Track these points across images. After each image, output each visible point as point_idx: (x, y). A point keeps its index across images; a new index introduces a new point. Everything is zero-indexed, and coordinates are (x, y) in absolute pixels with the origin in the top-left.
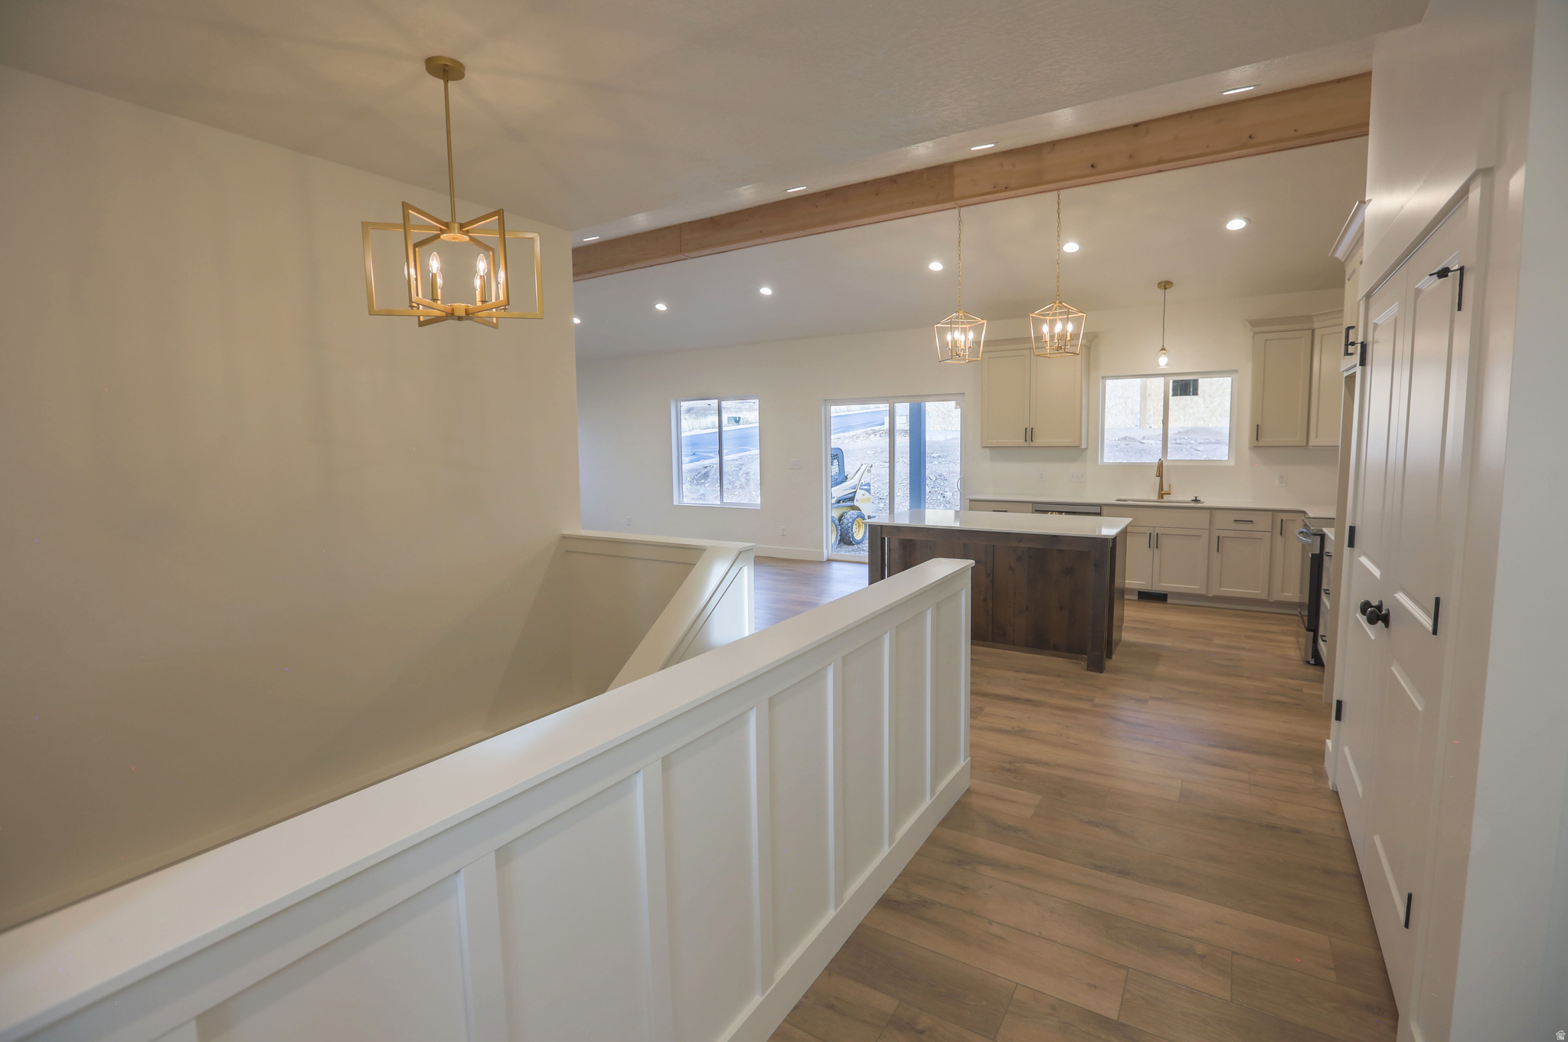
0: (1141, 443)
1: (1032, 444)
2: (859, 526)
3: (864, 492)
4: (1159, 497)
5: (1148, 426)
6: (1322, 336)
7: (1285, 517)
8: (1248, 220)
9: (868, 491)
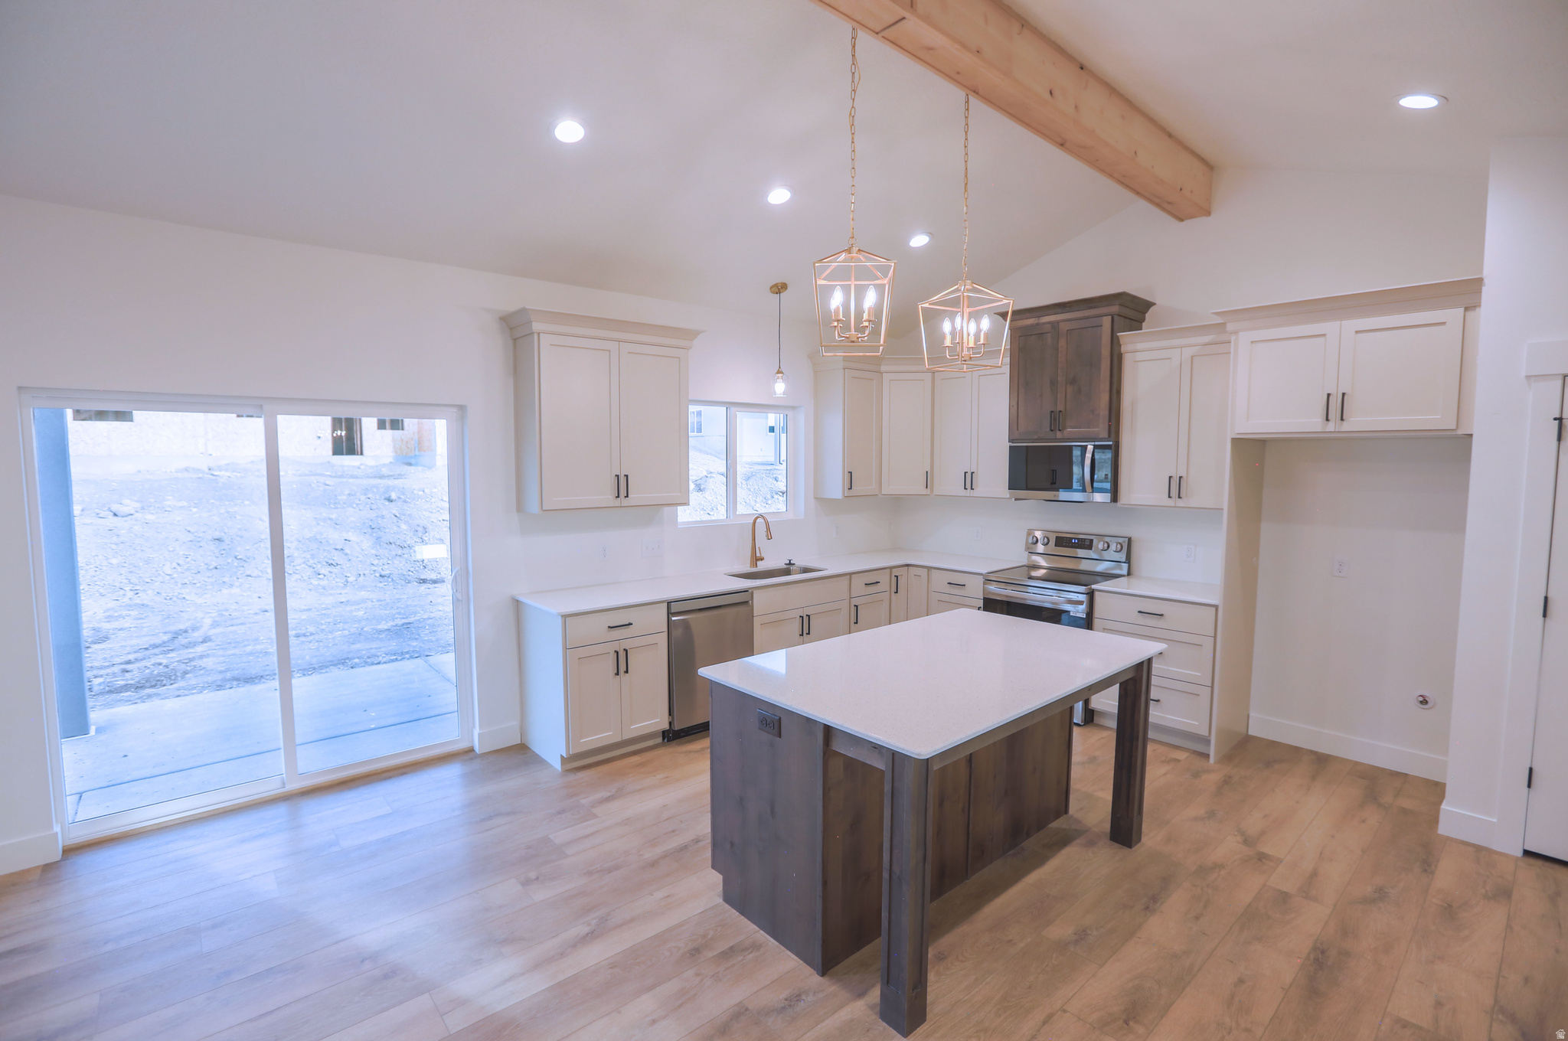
4: (753, 567)
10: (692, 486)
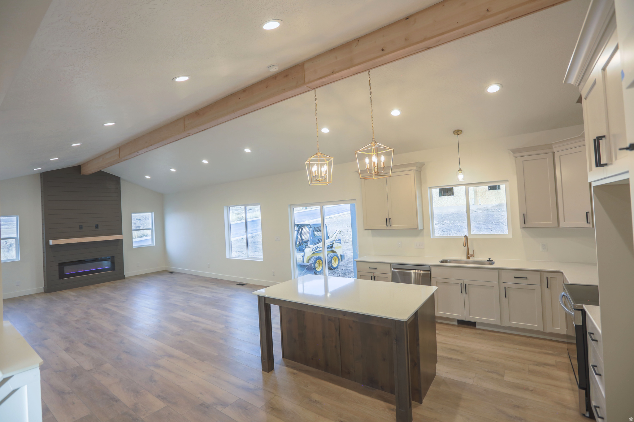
0: (476, 212)
1: (391, 228)
2: (336, 260)
3: (337, 243)
4: (467, 259)
5: (479, 204)
6: (560, 156)
7: (550, 275)
8: (501, 85)
9: (340, 243)
10: (435, 224)
